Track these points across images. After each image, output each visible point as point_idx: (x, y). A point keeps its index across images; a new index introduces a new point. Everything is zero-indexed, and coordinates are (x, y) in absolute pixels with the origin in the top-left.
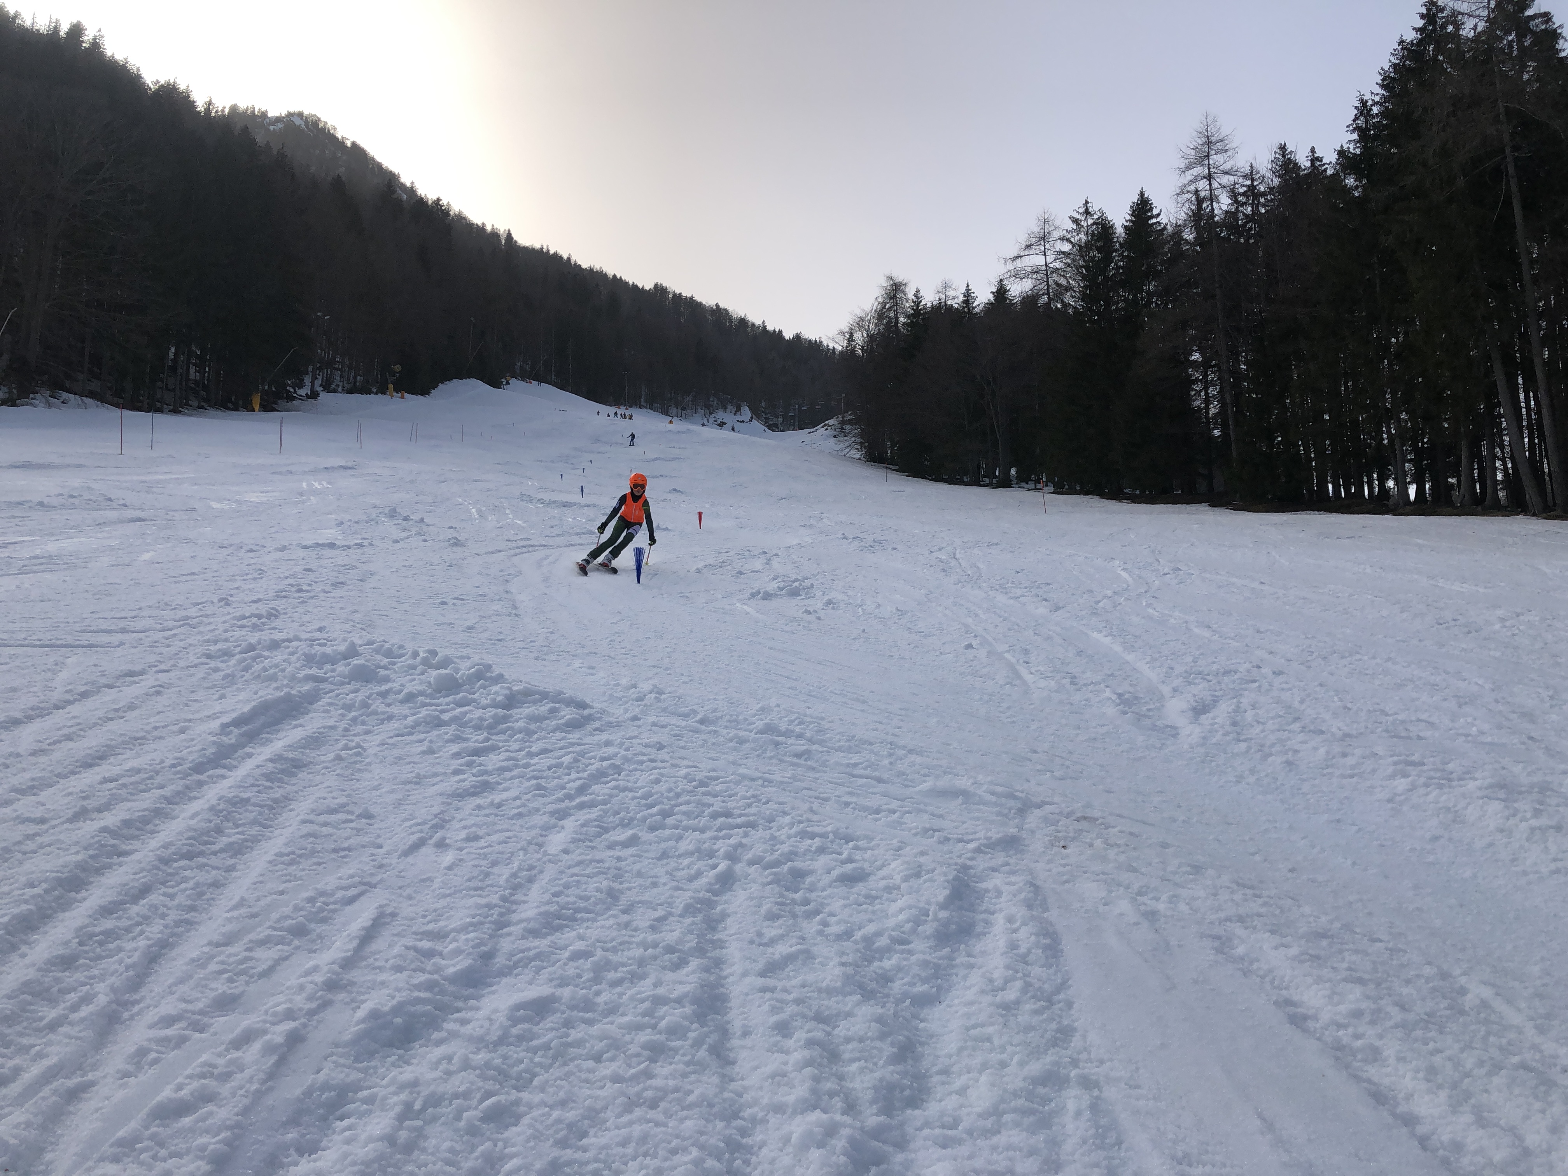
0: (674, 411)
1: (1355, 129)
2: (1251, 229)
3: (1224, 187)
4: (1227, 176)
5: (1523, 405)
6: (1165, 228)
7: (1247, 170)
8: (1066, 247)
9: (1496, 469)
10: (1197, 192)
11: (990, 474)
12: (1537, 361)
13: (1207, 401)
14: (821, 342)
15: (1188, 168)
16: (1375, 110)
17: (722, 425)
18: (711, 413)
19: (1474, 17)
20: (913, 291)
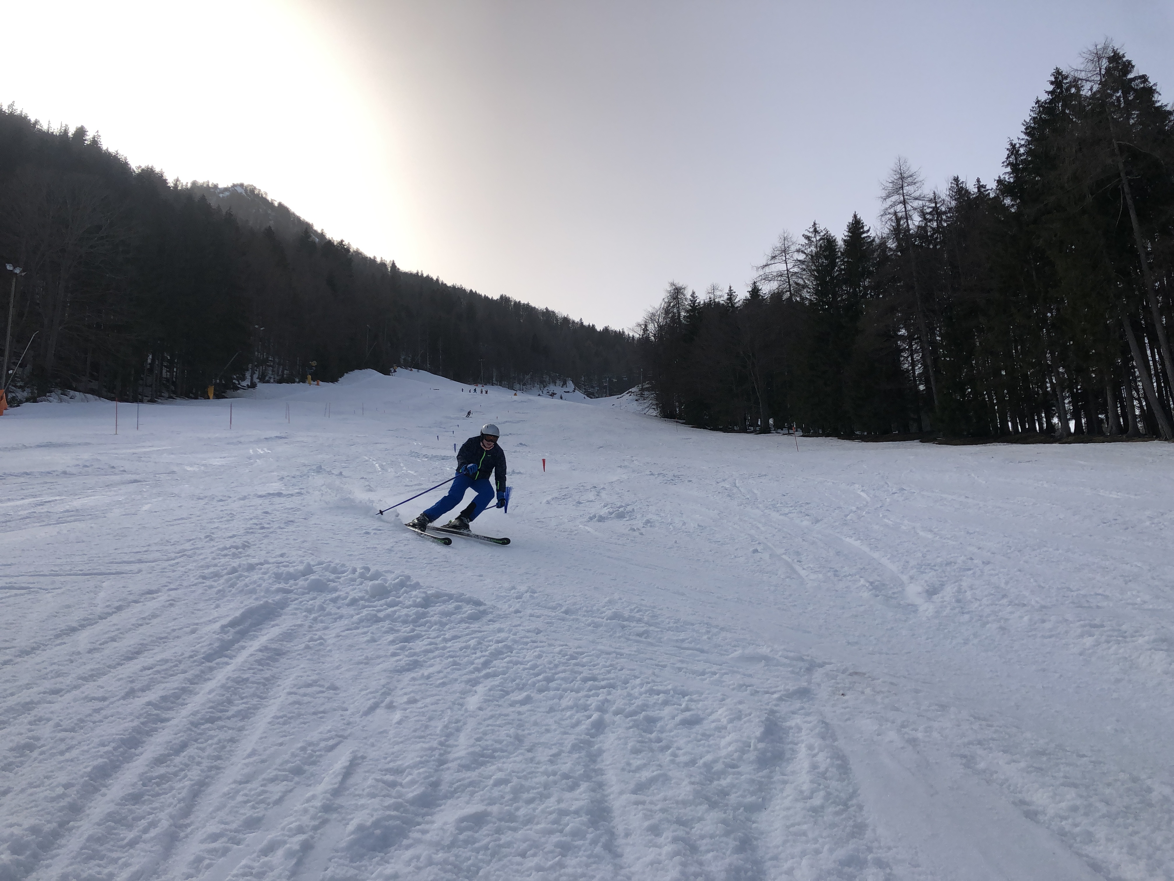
0: (517, 386)
1: (1008, 165)
2: (937, 238)
3: (915, 209)
4: (917, 201)
5: (1150, 358)
6: (873, 240)
7: (931, 196)
8: (802, 257)
9: (1134, 406)
10: (895, 213)
11: (754, 424)
12: (1158, 327)
13: (913, 364)
14: (624, 332)
15: (888, 196)
16: (1022, 150)
17: (553, 395)
18: (544, 387)
19: (1090, 81)
20: (690, 293)
